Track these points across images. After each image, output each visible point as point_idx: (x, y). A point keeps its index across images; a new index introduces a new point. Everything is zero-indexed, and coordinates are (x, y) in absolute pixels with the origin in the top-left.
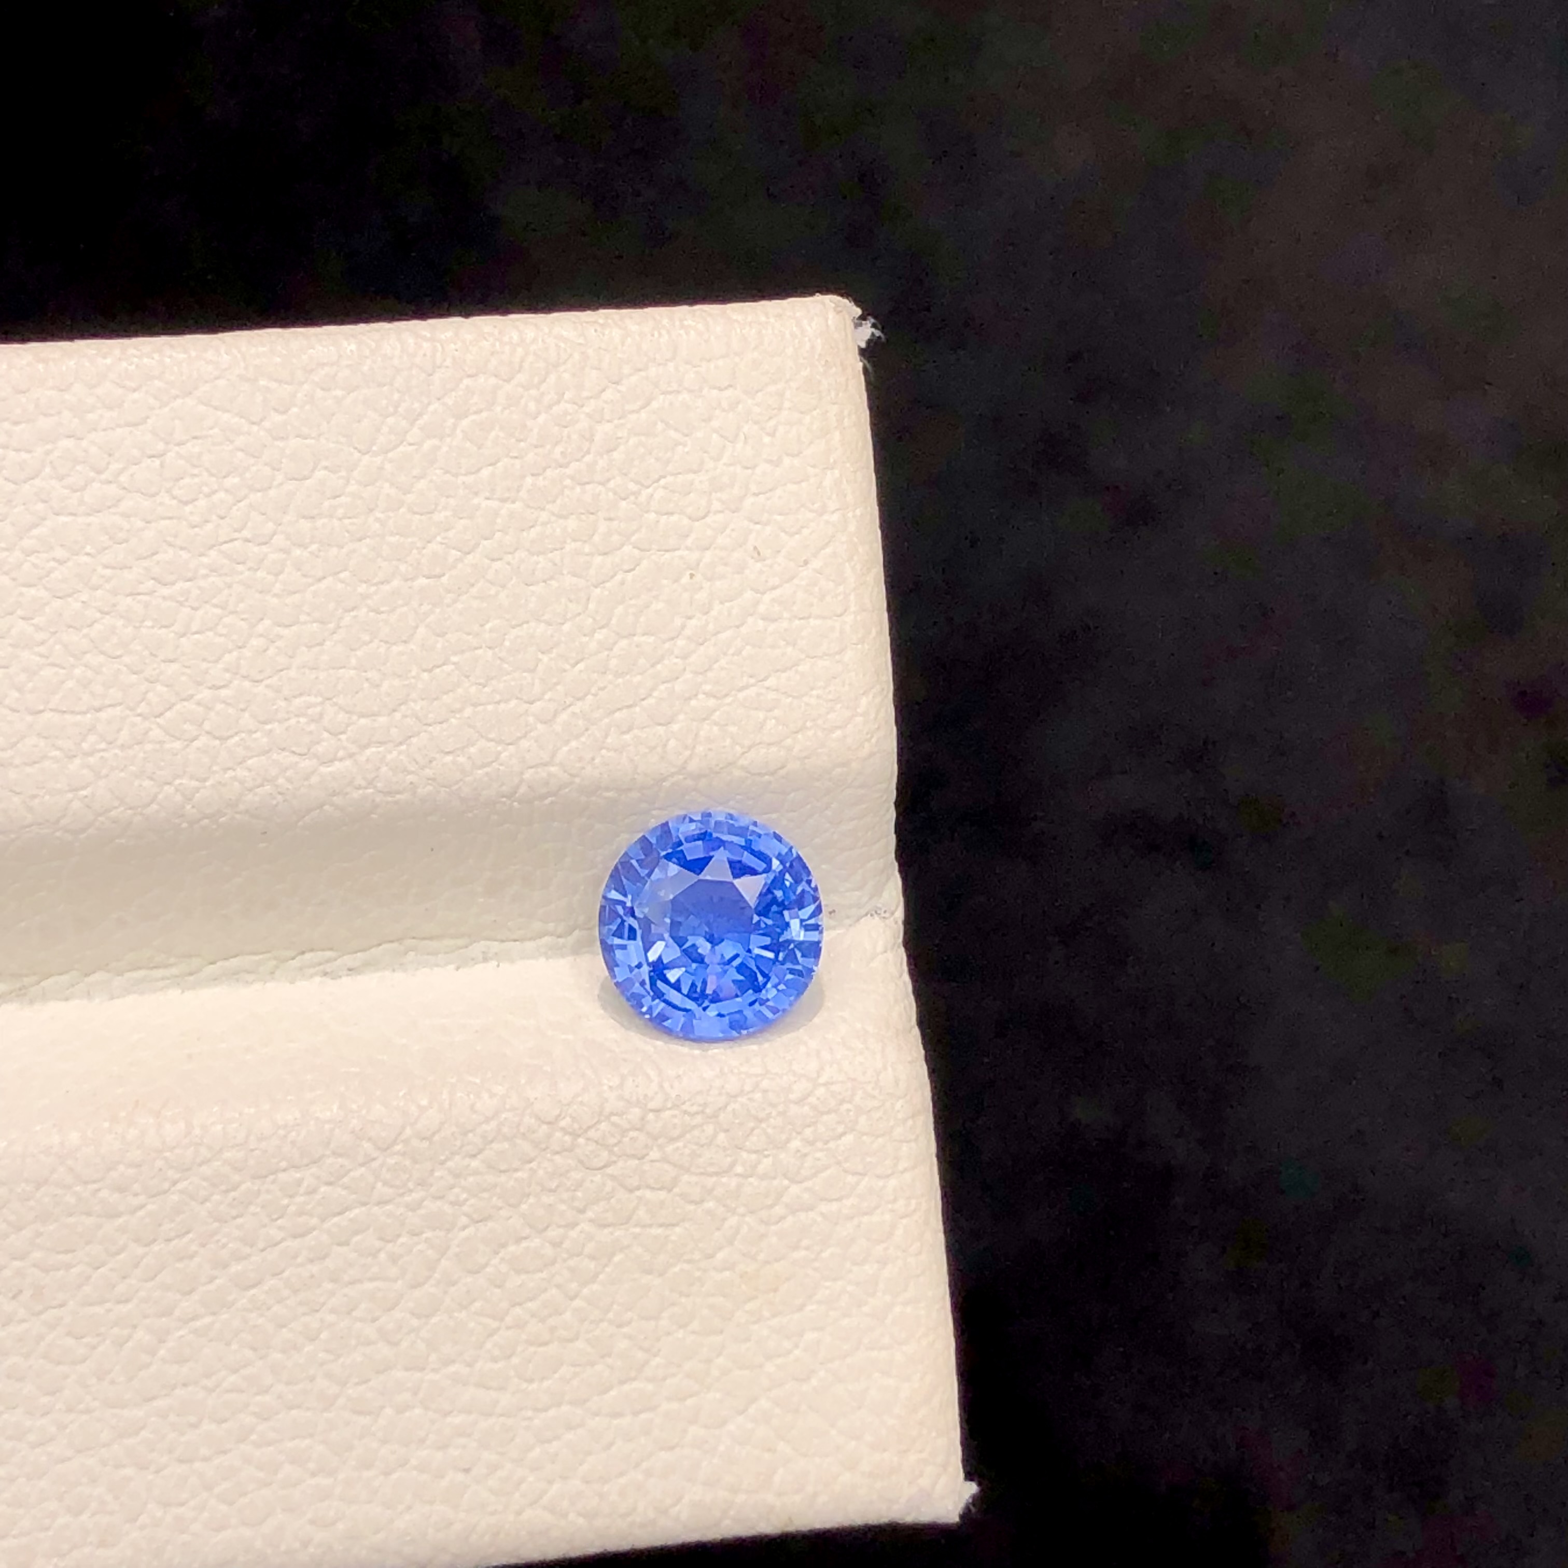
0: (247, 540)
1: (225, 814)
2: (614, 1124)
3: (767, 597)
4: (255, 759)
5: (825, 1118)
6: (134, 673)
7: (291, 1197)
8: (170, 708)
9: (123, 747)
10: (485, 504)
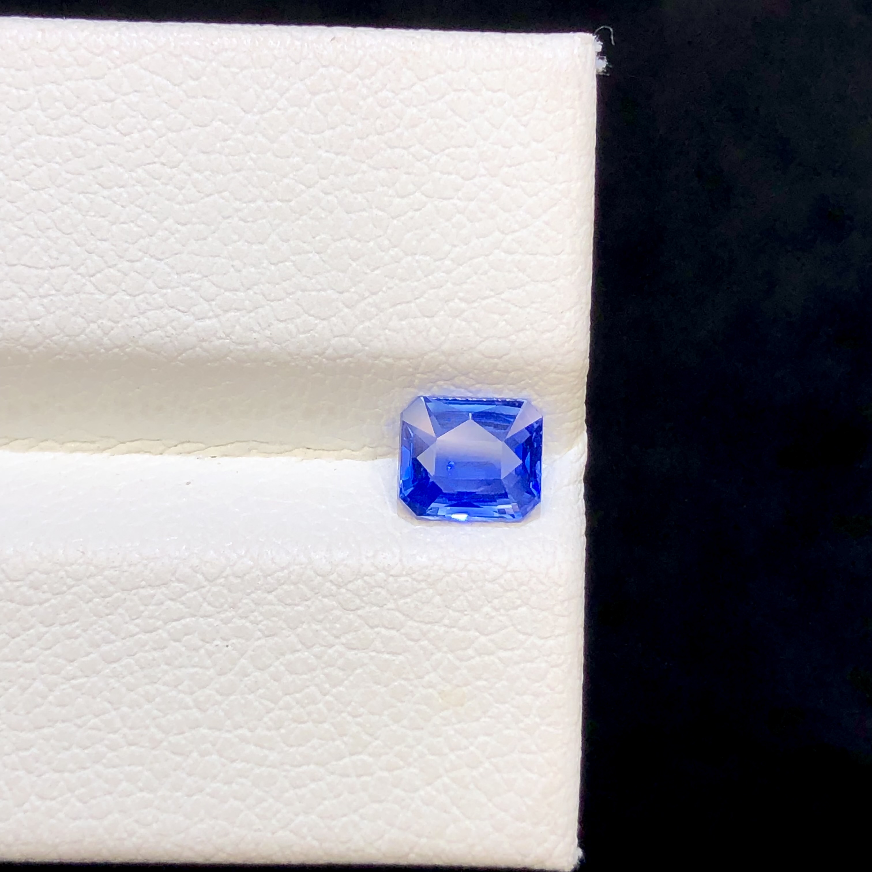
0: (164, 164)
2: (365, 582)
4: (153, 312)
5: (509, 594)
8: (99, 272)
9: (67, 295)
10: (325, 155)
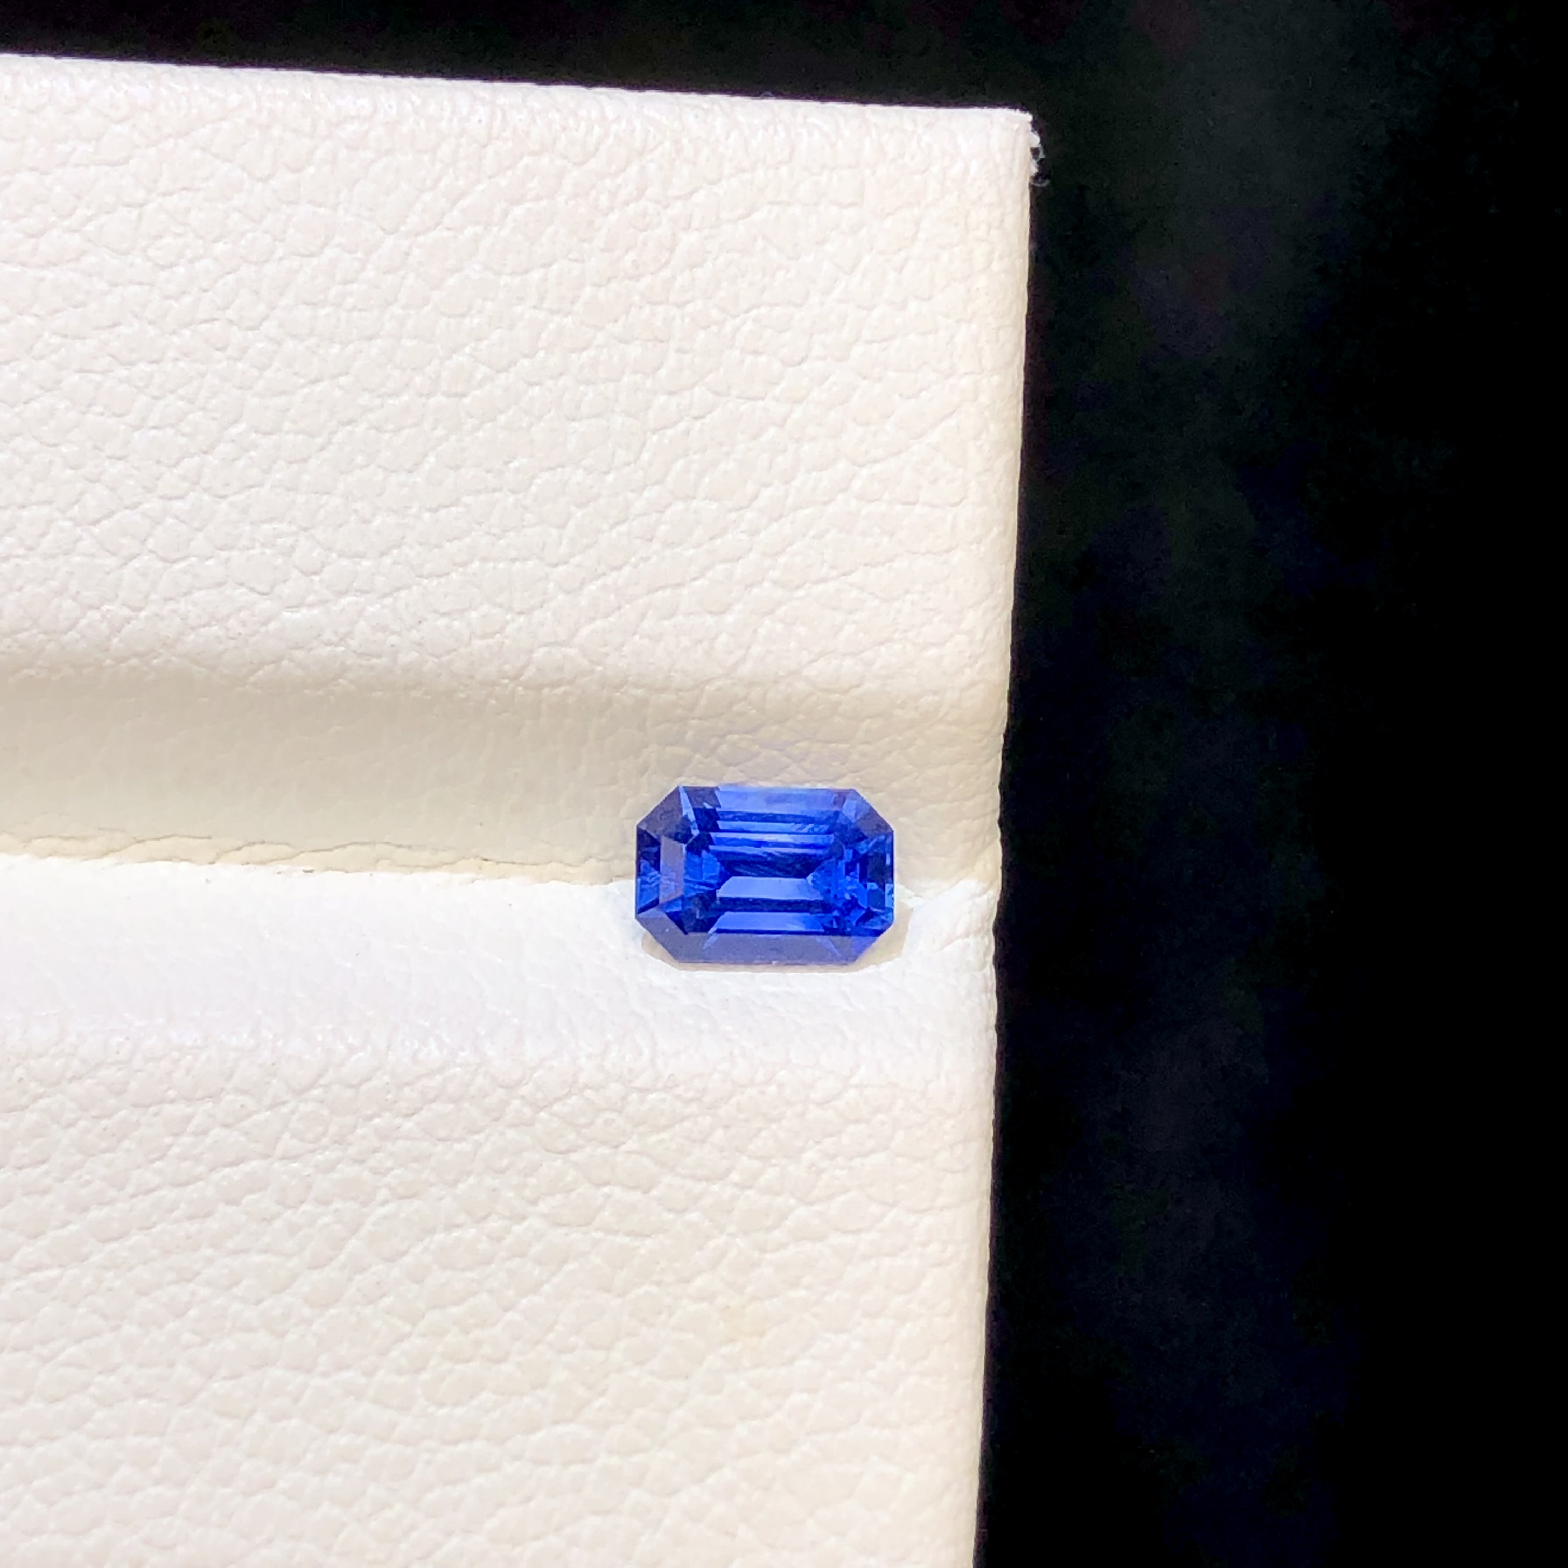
1: (160, 654)
3: (864, 472)
6: (72, 468)
7: (176, 1135)
8: (108, 516)
10: (530, 313)
